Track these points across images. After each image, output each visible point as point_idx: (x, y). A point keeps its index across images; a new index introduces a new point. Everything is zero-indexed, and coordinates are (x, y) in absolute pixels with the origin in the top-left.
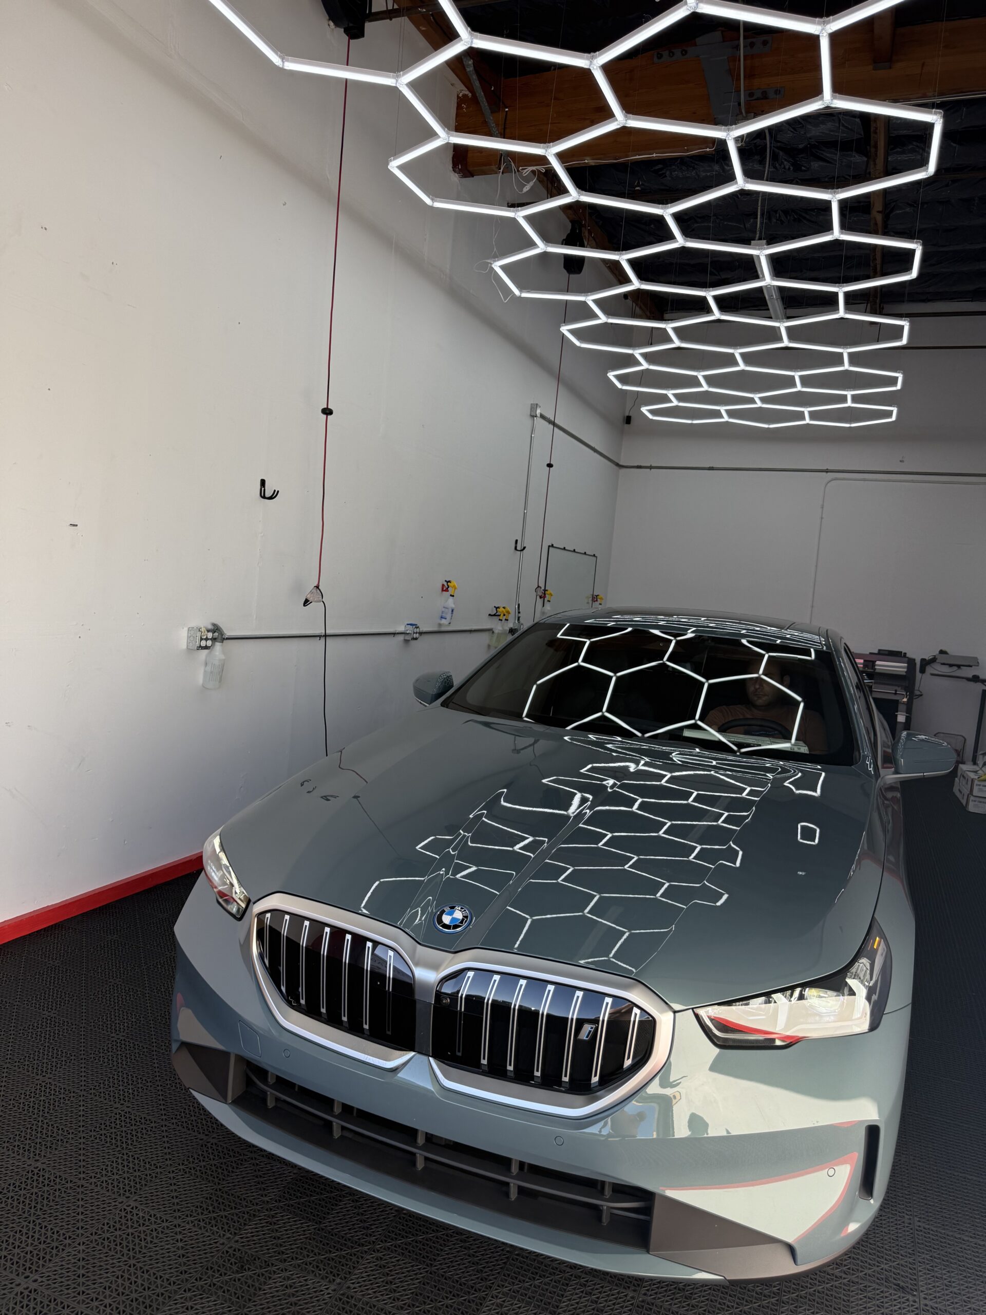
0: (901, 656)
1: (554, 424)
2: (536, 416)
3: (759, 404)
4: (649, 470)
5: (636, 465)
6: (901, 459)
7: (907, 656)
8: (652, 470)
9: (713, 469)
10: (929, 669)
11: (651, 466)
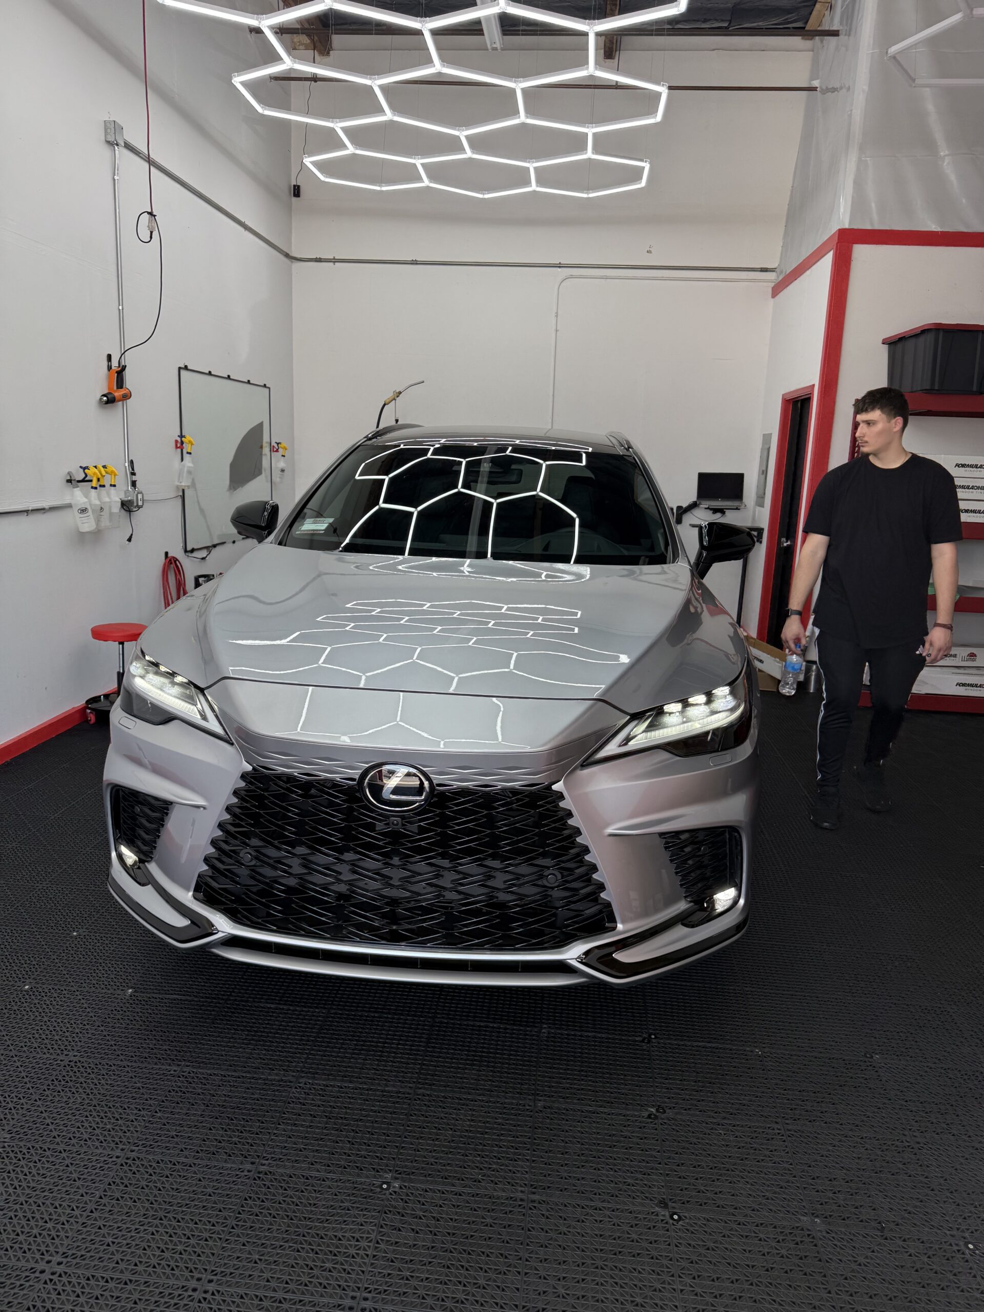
1: (149, 160)
2: (117, 145)
3: (468, 152)
4: (332, 264)
5: (313, 257)
6: (648, 249)
8: (336, 264)
9: (417, 264)
11: (334, 259)
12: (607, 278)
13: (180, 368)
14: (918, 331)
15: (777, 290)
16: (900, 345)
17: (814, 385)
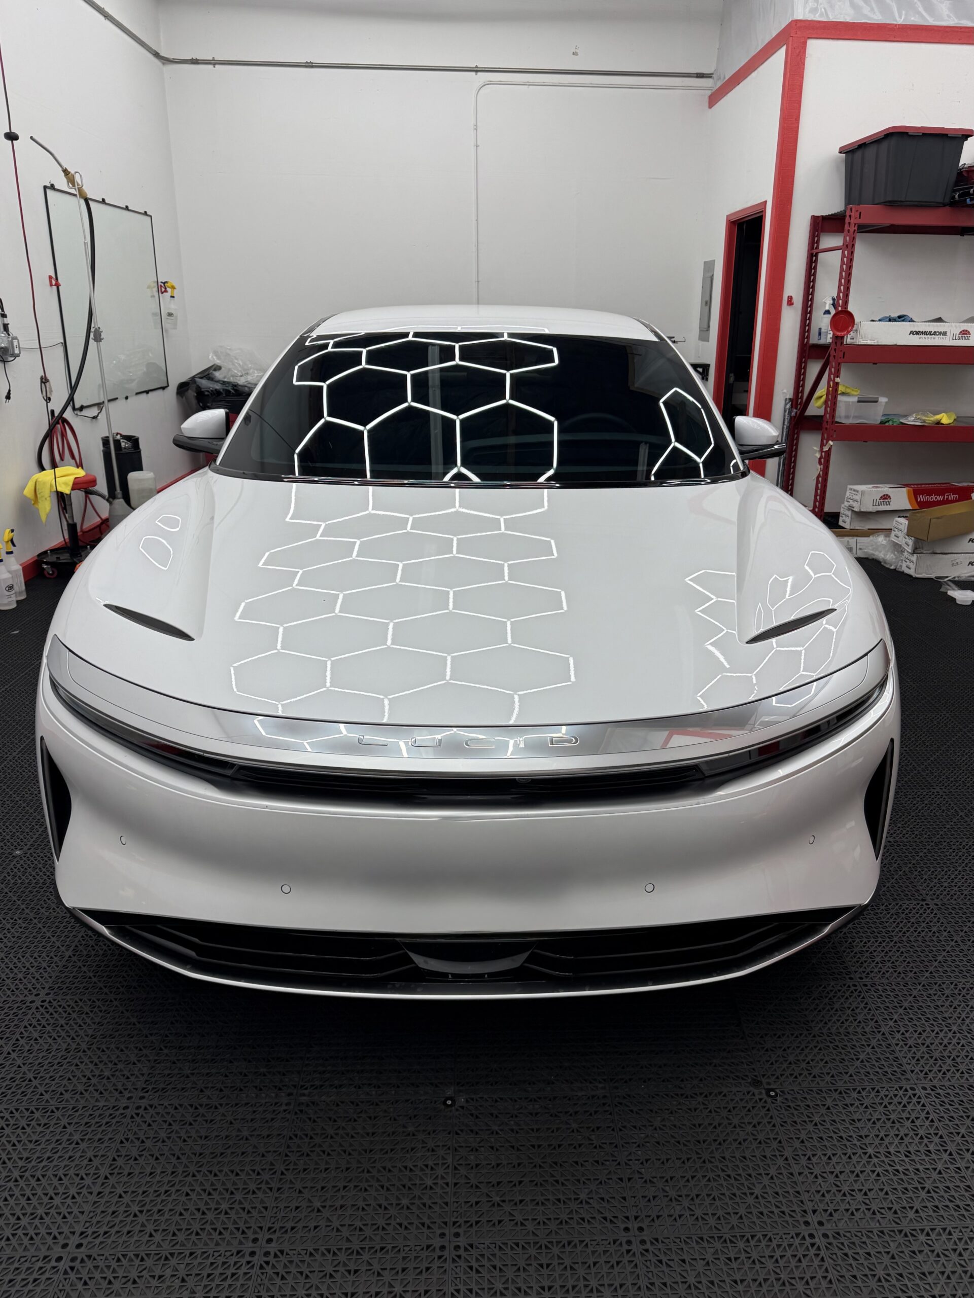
4: (211, 67)
5: (189, 58)
6: (574, 49)
11: (213, 60)
12: (529, 84)
13: (45, 187)
14: (882, 136)
15: (714, 99)
16: (859, 154)
17: (766, 202)
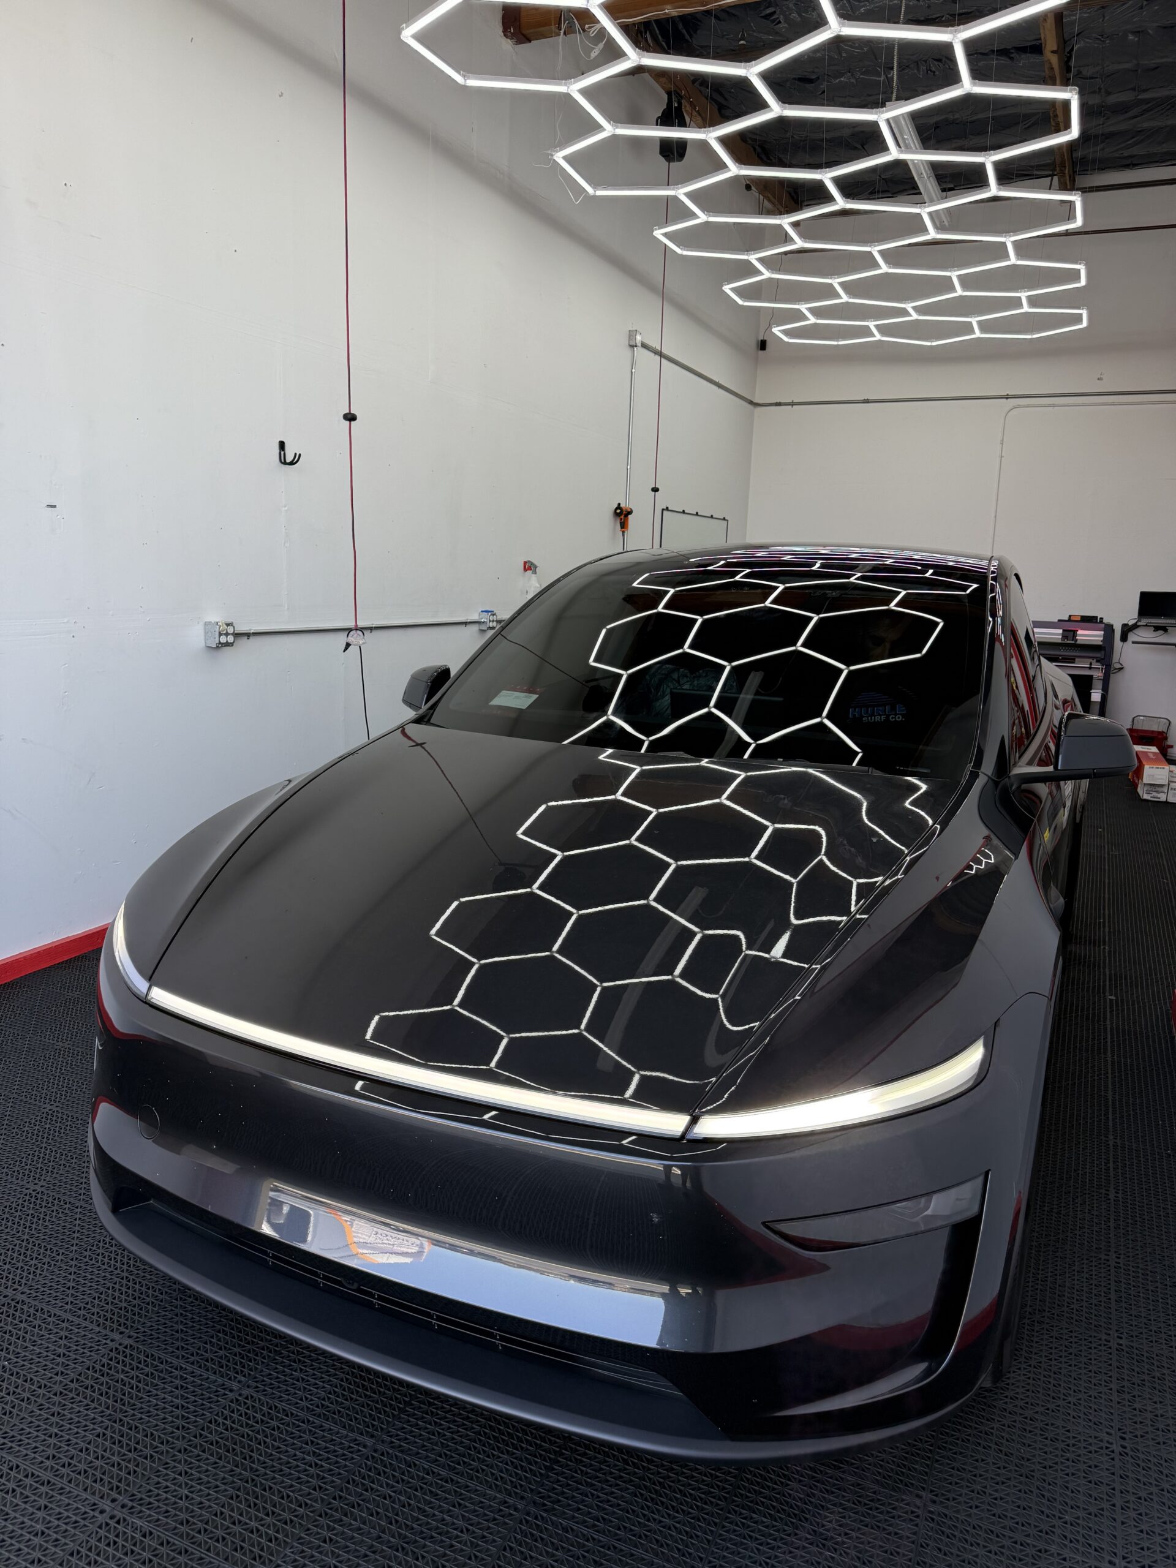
0: (1096, 622)
1: (660, 354)
2: (636, 345)
3: (915, 316)
4: (790, 407)
5: (775, 402)
6: (1100, 376)
7: (1104, 621)
8: (795, 407)
9: (869, 402)
10: (1132, 637)
11: (792, 402)
12: (1054, 406)
